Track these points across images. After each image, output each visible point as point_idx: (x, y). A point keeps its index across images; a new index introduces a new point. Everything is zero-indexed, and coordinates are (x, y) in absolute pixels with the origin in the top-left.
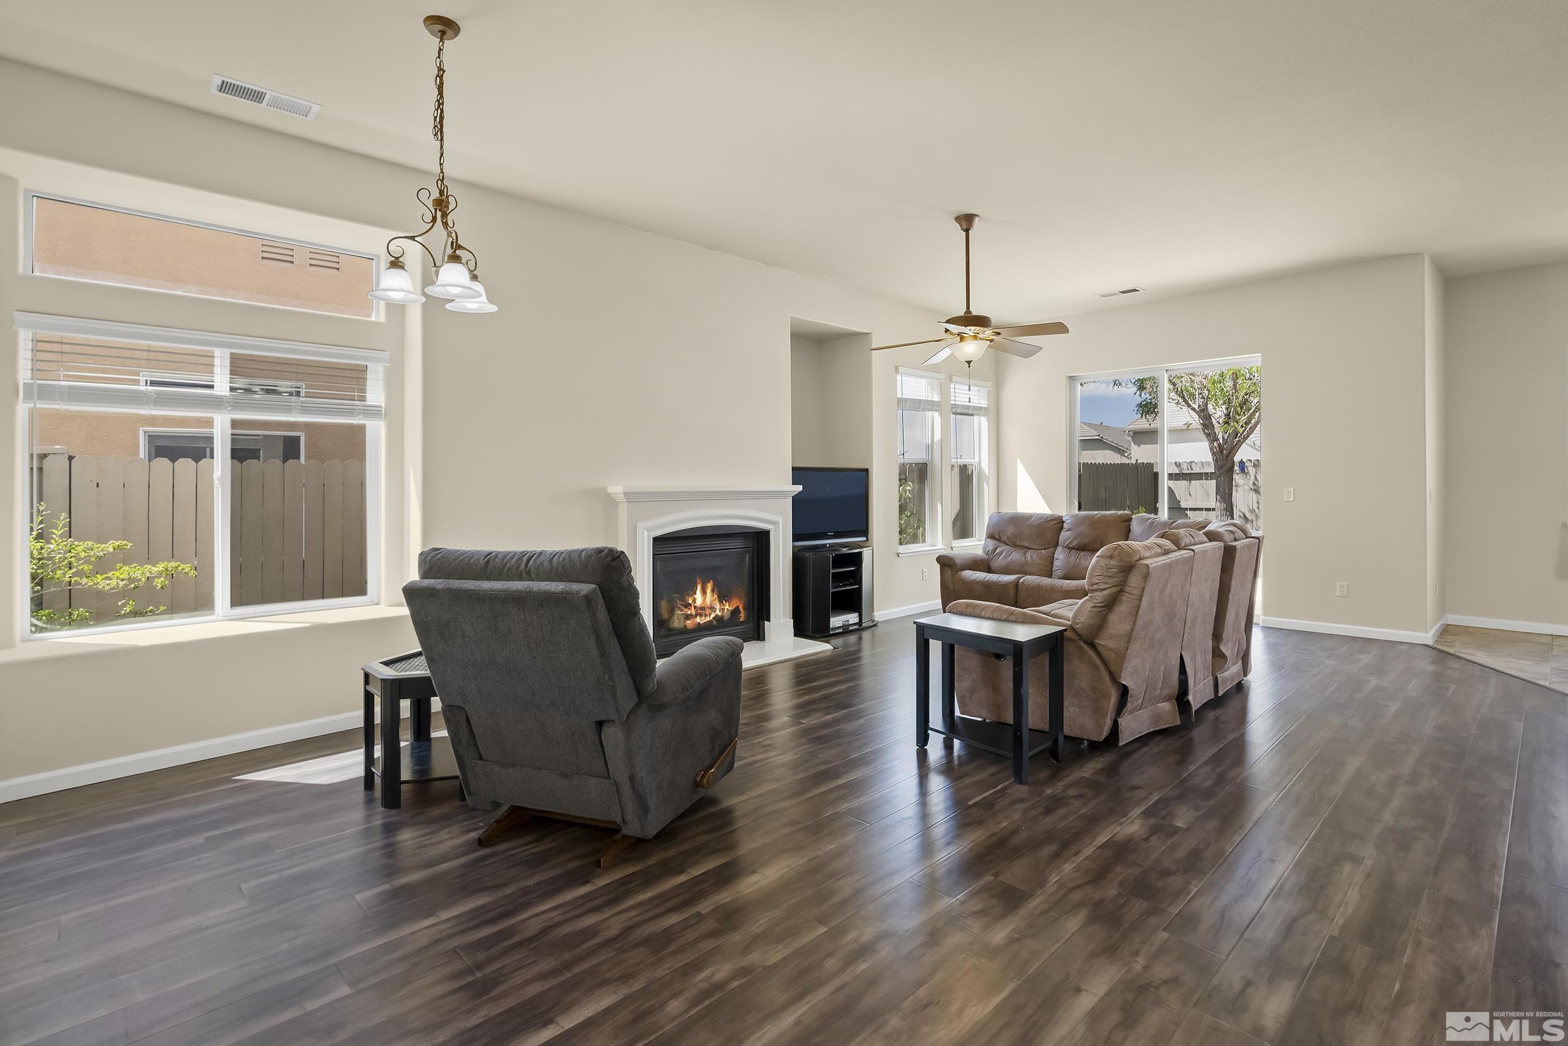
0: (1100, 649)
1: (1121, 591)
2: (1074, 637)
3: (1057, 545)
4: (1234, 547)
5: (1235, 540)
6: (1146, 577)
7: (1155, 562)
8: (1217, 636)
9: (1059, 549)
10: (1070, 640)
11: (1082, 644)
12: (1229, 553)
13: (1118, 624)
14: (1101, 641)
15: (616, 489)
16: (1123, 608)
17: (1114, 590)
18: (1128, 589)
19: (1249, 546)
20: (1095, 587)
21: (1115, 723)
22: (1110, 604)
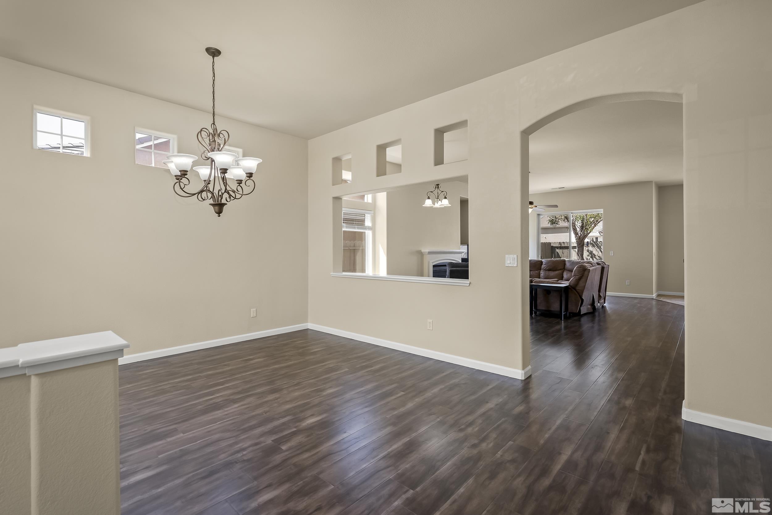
0: (577, 290)
1: (583, 276)
2: (571, 287)
3: (541, 269)
4: (604, 267)
5: (603, 265)
6: (589, 272)
7: (591, 269)
8: (599, 291)
9: (542, 271)
10: (570, 288)
11: (572, 289)
12: (603, 268)
13: (581, 284)
14: (577, 288)
15: (423, 250)
16: (583, 280)
17: (581, 275)
18: (584, 275)
19: (607, 267)
20: (576, 275)
21: (580, 309)
22: (580, 279)
